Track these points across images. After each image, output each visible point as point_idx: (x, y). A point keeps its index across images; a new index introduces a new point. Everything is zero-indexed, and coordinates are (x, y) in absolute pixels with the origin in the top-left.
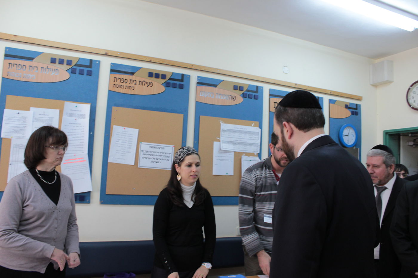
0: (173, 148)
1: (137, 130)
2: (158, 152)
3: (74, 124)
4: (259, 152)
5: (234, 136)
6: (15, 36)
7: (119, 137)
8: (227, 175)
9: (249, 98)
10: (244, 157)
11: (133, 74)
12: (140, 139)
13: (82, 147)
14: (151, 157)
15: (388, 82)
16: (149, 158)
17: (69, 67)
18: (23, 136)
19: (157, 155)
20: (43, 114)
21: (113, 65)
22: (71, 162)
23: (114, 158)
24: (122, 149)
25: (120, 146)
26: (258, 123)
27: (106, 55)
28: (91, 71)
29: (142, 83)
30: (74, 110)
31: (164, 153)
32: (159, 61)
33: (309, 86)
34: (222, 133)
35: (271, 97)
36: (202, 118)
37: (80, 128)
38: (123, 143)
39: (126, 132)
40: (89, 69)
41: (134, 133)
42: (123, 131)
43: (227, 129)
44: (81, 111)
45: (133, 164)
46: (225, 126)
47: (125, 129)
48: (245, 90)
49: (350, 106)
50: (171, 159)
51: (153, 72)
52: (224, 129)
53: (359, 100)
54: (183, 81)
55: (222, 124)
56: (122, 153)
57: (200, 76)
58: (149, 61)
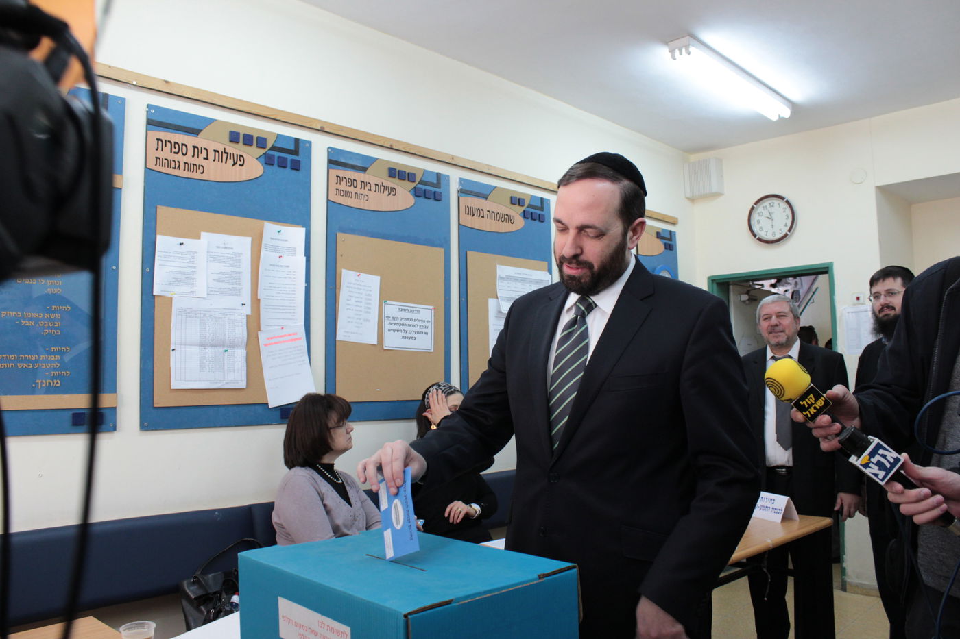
0: (433, 310)
1: (379, 277)
2: (411, 320)
3: (279, 266)
5: (515, 288)
6: (167, 82)
7: (352, 292)
9: (532, 219)
11: (364, 170)
12: (385, 296)
13: (292, 311)
14: (401, 328)
15: (718, 195)
16: (398, 331)
17: (262, 151)
18: (193, 292)
19: (409, 325)
20: (223, 246)
21: (331, 151)
22: (277, 343)
23: (345, 332)
24: (357, 315)
25: (353, 310)
26: (546, 263)
27: (322, 131)
28: (298, 162)
29: (380, 188)
30: (276, 239)
31: (419, 321)
32: (403, 148)
34: (499, 283)
36: (470, 255)
37: (288, 275)
38: (359, 304)
39: (361, 281)
40: (295, 157)
41: (373, 282)
42: (356, 280)
43: (506, 276)
44: (286, 241)
45: (376, 343)
46: (504, 270)
47: (359, 275)
48: (526, 204)
49: (663, 235)
50: (430, 331)
51: (395, 168)
52: (502, 276)
53: (674, 224)
54: (440, 188)
55: (498, 266)
56: (357, 323)
57: (463, 178)
58: (389, 146)
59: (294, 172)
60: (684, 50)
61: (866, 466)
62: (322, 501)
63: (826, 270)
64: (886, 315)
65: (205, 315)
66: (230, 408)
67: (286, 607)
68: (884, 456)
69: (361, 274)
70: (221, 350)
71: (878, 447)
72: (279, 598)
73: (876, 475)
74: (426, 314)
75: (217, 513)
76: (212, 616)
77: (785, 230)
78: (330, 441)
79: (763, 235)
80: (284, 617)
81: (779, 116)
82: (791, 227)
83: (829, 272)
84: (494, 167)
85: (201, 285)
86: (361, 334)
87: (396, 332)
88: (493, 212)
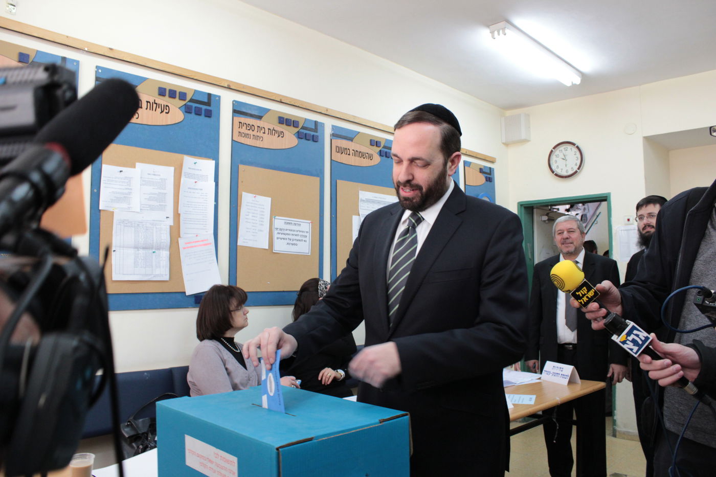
0: (311, 224)
1: (269, 199)
2: (294, 231)
3: (194, 189)
6: (111, 49)
7: (249, 209)
9: (386, 156)
11: (260, 118)
12: (274, 213)
13: (205, 223)
14: (287, 237)
15: (526, 141)
17: (183, 103)
18: (129, 208)
19: (293, 235)
20: (153, 173)
21: (236, 104)
22: (193, 247)
23: (244, 239)
24: (253, 226)
25: (250, 223)
27: (229, 88)
28: (210, 111)
29: (272, 131)
30: (193, 169)
31: (300, 231)
32: (290, 102)
34: (360, 204)
36: (340, 183)
37: (201, 195)
38: (254, 218)
39: (257, 201)
40: (208, 108)
41: (266, 202)
42: (253, 201)
43: (366, 199)
44: (201, 170)
45: (267, 248)
46: (362, 195)
47: (255, 197)
48: (382, 145)
50: (309, 238)
51: (283, 116)
52: (363, 199)
53: (492, 162)
54: (317, 132)
55: (360, 192)
56: (253, 232)
57: (335, 125)
58: (279, 100)
59: (207, 118)
60: (501, 31)
61: (624, 342)
62: (225, 365)
63: (604, 198)
64: (648, 232)
65: (138, 225)
66: (157, 295)
67: (191, 443)
68: (637, 336)
69: (257, 196)
70: (151, 251)
71: (633, 328)
72: (186, 435)
73: (631, 350)
74: (305, 226)
75: (146, 374)
76: (140, 450)
77: (576, 168)
78: (231, 320)
79: (559, 172)
80: (189, 450)
81: (572, 83)
82: (580, 166)
83: (608, 200)
84: (359, 118)
85: (136, 202)
86: (256, 241)
87: (283, 240)
88: (356, 151)
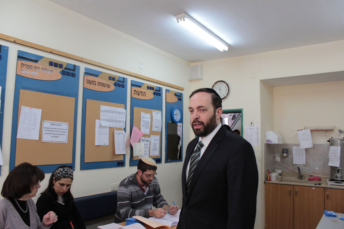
0: (68, 125)
1: (41, 110)
2: (57, 129)
4: (124, 127)
5: (109, 115)
7: (26, 116)
8: (105, 145)
9: (119, 86)
10: (116, 131)
11: (36, 61)
12: (44, 118)
14: (52, 132)
16: (50, 134)
19: (56, 131)
21: (19, 52)
23: (22, 134)
24: (28, 126)
25: (26, 124)
26: (124, 105)
27: (15, 42)
28: (1, 56)
29: (44, 70)
31: (61, 129)
32: (57, 53)
33: (155, 79)
34: (101, 113)
35: (132, 86)
36: (88, 101)
38: (29, 121)
39: (31, 111)
41: (38, 112)
42: (29, 111)
43: (105, 110)
45: (38, 139)
46: (104, 108)
47: (30, 109)
48: (116, 80)
49: (177, 94)
50: (66, 134)
51: (52, 61)
52: (103, 110)
53: (182, 90)
54: (75, 71)
55: (101, 106)
56: (29, 130)
57: (86, 67)
58: (50, 52)
60: (182, 19)
63: (240, 111)
69: (32, 108)
74: (65, 126)
77: (225, 95)
81: (224, 49)
82: (228, 94)
83: (242, 112)
84: (102, 64)
86: (30, 135)
87: (49, 134)
88: (100, 83)
